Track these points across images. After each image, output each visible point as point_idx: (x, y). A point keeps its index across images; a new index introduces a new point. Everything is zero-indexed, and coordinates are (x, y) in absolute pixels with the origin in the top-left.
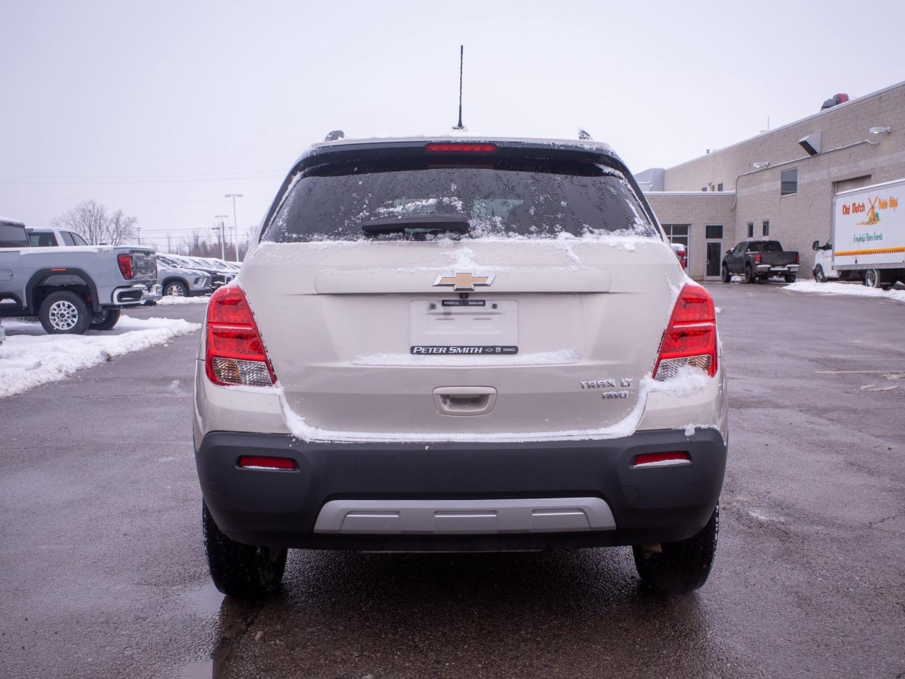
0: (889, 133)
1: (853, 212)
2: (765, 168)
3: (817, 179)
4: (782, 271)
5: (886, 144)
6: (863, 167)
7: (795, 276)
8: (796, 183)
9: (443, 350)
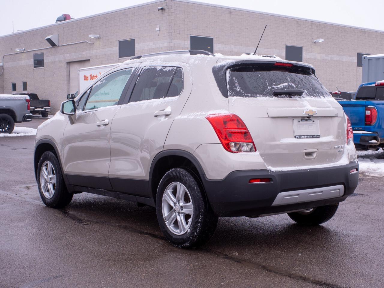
0: (99, 38)
1: (91, 79)
2: (22, 52)
3: (57, 60)
4: (41, 111)
5: (98, 44)
6: (84, 55)
7: (48, 113)
8: (43, 60)
9: (303, 137)
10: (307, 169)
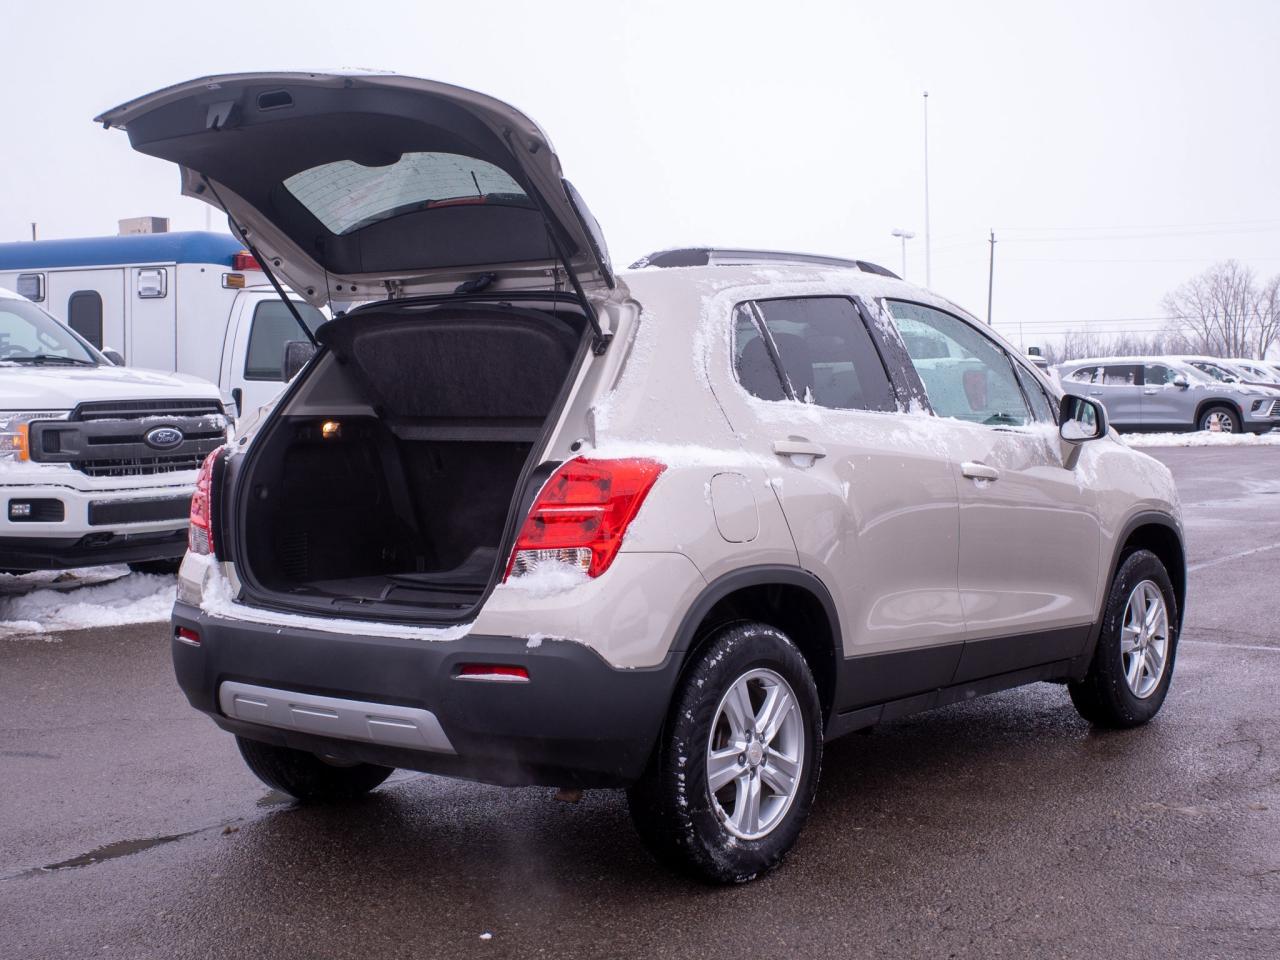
10: (278, 627)
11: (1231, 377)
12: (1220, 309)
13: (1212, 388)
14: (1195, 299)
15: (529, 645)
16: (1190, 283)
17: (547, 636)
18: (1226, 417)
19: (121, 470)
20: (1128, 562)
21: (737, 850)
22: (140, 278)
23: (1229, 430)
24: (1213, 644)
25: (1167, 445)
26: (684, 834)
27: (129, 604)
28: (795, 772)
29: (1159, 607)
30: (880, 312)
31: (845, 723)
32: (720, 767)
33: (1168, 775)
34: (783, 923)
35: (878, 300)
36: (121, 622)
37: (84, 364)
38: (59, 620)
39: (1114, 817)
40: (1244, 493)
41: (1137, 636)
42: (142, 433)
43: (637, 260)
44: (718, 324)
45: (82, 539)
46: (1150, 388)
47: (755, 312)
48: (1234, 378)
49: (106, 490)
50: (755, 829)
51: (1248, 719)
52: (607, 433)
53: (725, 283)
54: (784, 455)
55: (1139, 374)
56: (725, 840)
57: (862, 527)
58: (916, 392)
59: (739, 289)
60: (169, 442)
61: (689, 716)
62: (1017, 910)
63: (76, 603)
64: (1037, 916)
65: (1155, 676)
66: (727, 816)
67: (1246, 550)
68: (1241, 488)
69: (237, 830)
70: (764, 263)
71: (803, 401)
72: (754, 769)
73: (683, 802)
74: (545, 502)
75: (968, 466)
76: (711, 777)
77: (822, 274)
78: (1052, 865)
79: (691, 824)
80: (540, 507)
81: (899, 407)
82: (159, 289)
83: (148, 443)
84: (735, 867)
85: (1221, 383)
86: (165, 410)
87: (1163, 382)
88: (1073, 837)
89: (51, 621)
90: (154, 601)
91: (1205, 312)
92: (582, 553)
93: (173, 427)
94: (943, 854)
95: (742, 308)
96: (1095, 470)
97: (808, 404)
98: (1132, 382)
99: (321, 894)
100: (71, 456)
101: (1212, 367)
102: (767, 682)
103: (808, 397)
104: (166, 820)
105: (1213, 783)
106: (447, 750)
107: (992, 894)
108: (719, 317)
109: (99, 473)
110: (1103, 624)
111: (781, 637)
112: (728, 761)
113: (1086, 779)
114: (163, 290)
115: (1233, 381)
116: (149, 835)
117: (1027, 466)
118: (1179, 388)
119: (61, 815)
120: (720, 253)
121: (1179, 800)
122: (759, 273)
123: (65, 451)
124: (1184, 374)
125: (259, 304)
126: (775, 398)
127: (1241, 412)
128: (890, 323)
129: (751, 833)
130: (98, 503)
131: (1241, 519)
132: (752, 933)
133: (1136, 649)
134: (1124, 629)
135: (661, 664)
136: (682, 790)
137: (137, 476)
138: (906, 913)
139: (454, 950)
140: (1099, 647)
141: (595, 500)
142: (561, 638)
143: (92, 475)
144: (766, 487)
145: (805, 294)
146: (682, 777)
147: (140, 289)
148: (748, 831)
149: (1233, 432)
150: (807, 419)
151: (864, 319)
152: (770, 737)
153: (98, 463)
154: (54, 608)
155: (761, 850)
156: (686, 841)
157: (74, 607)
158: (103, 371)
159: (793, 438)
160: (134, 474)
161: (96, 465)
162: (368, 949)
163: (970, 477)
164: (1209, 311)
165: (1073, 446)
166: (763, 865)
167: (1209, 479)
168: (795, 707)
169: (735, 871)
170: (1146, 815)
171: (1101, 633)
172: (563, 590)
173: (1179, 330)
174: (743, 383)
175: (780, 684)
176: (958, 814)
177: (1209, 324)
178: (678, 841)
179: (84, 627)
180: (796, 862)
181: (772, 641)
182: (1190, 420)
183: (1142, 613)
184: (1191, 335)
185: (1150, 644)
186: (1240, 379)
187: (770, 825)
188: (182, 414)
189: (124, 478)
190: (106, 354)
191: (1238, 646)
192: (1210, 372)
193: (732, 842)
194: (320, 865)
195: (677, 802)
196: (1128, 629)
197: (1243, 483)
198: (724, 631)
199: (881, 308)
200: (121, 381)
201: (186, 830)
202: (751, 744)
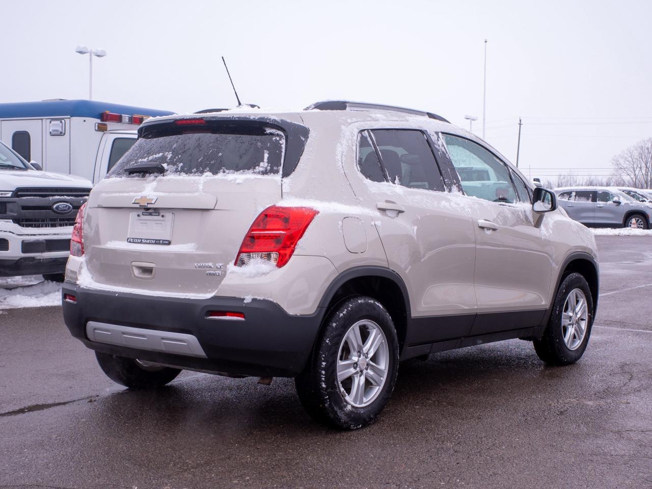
9: (139, 241)
10: (117, 293)
11: (644, 199)
12: (643, 165)
13: (633, 205)
14: (630, 159)
15: (245, 301)
16: (627, 150)
17: (255, 297)
18: (640, 220)
19: (39, 224)
20: (567, 279)
21: (351, 412)
22: (51, 124)
23: (641, 228)
24: (615, 329)
25: (607, 234)
26: (324, 402)
27: (43, 296)
28: (384, 375)
29: (583, 303)
30: (438, 139)
31: (411, 352)
32: (343, 369)
33: (581, 387)
34: (373, 447)
35: (437, 133)
36: (39, 305)
37: (20, 169)
38: (6, 303)
39: (550, 405)
40: (645, 258)
41: (571, 317)
42: (51, 205)
43: (308, 106)
44: (350, 140)
45: (18, 260)
46: (600, 203)
47: (370, 136)
48: (646, 199)
49: (31, 235)
50: (361, 402)
51: (628, 363)
52: (288, 194)
53: (354, 120)
54: (383, 210)
55: (594, 196)
56: (345, 406)
57: (424, 256)
58: (455, 182)
59: (362, 123)
60: (65, 210)
61: (328, 342)
62: (494, 445)
63: (16, 295)
64: (504, 447)
65: (580, 339)
66: (347, 394)
67: (641, 285)
68: (643, 256)
69: (95, 401)
70: (377, 111)
71: (394, 183)
72: (361, 371)
73: (324, 386)
74: (256, 228)
75: (482, 222)
76: (339, 374)
77: (407, 118)
78: (515, 425)
79: (327, 397)
80: (253, 230)
81: (446, 189)
82: (61, 130)
83: (53, 211)
84: (350, 421)
85: (639, 202)
86: (62, 193)
87: (607, 200)
88: (528, 414)
89: (2, 304)
90: (57, 295)
91: (635, 166)
92: (274, 255)
93: (67, 202)
94: (459, 419)
95: (363, 133)
96: (551, 229)
97: (397, 184)
98: (590, 200)
99: (137, 429)
100: (12, 216)
101: (634, 193)
102: (370, 327)
103: (397, 181)
104: (59, 396)
105: (604, 391)
106: (202, 356)
107: (482, 438)
108: (350, 137)
109: (27, 226)
110: (552, 310)
111: (378, 304)
112: (348, 366)
113: (539, 387)
114: (63, 132)
115: (645, 201)
116: (50, 402)
117: (514, 225)
118: (615, 204)
119: (5, 392)
120: (353, 104)
121: (585, 398)
122: (373, 115)
123: (9, 213)
124: (618, 197)
125: (115, 140)
126: (380, 181)
127: (648, 218)
128: (443, 145)
129: (359, 404)
130: (27, 241)
131: (641, 270)
132: (357, 451)
133: (570, 325)
134: (563, 313)
135: (314, 314)
136: (323, 379)
137: (48, 228)
138: (437, 444)
139: (204, 455)
140: (550, 321)
141: (281, 228)
142: (261, 298)
143: (23, 226)
144: (372, 225)
145: (397, 127)
146: (323, 372)
147: (51, 131)
148: (358, 403)
149: (644, 229)
150: (395, 192)
151: (429, 142)
152: (371, 355)
153: (27, 220)
154: (3, 297)
155: (364, 413)
156: (325, 406)
157: (14, 297)
158: (29, 172)
159: (387, 201)
160: (46, 227)
161: (26, 221)
162: (160, 454)
163: (482, 228)
164: (637, 166)
165: (539, 215)
166: (365, 420)
167: (626, 251)
168: (384, 341)
169: (350, 423)
170: (567, 405)
171: (551, 315)
172: (264, 274)
173: (621, 175)
174: (362, 172)
175: (377, 328)
176: (469, 401)
177: (637, 173)
178: (321, 406)
179: (19, 307)
180: (383, 421)
181: (373, 307)
182: (621, 222)
183: (574, 305)
184: (626, 178)
185: (577, 322)
186: (649, 200)
187: (369, 401)
188: (72, 195)
189: (41, 228)
190: (32, 164)
191: (628, 330)
192: (633, 196)
193: (349, 407)
194: (137, 417)
195: (321, 385)
196: (565, 314)
197: (645, 254)
198: (348, 300)
199: (438, 137)
200: (40, 177)
201: (69, 400)
202: (360, 359)
